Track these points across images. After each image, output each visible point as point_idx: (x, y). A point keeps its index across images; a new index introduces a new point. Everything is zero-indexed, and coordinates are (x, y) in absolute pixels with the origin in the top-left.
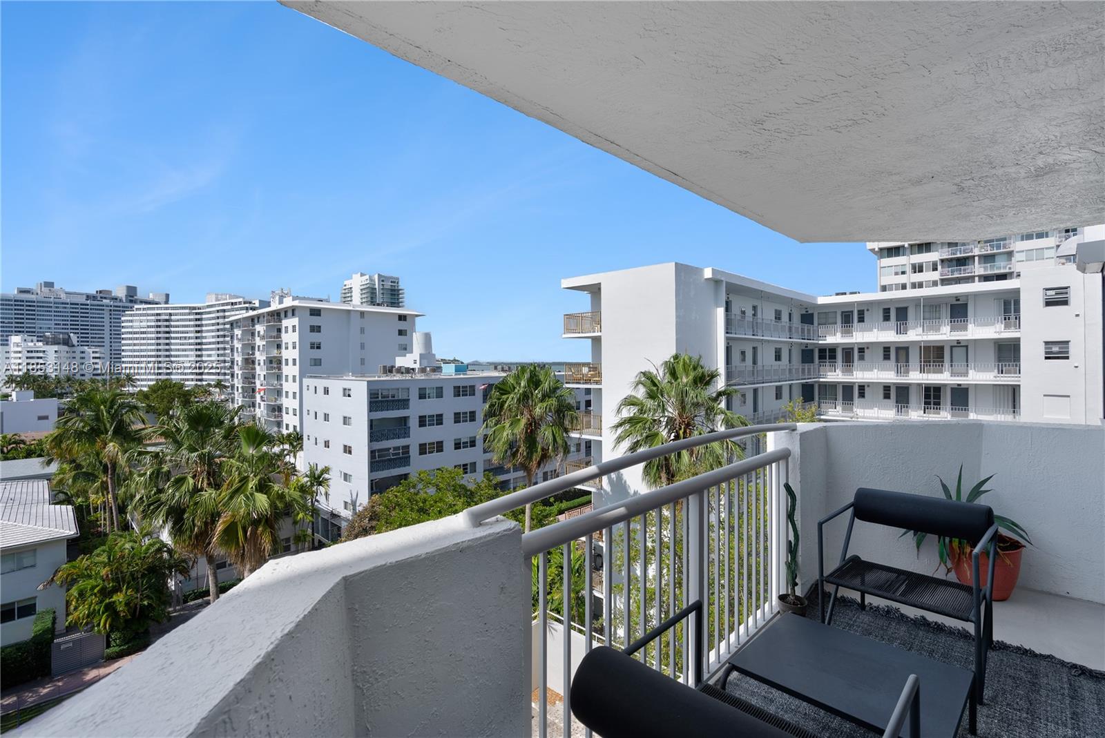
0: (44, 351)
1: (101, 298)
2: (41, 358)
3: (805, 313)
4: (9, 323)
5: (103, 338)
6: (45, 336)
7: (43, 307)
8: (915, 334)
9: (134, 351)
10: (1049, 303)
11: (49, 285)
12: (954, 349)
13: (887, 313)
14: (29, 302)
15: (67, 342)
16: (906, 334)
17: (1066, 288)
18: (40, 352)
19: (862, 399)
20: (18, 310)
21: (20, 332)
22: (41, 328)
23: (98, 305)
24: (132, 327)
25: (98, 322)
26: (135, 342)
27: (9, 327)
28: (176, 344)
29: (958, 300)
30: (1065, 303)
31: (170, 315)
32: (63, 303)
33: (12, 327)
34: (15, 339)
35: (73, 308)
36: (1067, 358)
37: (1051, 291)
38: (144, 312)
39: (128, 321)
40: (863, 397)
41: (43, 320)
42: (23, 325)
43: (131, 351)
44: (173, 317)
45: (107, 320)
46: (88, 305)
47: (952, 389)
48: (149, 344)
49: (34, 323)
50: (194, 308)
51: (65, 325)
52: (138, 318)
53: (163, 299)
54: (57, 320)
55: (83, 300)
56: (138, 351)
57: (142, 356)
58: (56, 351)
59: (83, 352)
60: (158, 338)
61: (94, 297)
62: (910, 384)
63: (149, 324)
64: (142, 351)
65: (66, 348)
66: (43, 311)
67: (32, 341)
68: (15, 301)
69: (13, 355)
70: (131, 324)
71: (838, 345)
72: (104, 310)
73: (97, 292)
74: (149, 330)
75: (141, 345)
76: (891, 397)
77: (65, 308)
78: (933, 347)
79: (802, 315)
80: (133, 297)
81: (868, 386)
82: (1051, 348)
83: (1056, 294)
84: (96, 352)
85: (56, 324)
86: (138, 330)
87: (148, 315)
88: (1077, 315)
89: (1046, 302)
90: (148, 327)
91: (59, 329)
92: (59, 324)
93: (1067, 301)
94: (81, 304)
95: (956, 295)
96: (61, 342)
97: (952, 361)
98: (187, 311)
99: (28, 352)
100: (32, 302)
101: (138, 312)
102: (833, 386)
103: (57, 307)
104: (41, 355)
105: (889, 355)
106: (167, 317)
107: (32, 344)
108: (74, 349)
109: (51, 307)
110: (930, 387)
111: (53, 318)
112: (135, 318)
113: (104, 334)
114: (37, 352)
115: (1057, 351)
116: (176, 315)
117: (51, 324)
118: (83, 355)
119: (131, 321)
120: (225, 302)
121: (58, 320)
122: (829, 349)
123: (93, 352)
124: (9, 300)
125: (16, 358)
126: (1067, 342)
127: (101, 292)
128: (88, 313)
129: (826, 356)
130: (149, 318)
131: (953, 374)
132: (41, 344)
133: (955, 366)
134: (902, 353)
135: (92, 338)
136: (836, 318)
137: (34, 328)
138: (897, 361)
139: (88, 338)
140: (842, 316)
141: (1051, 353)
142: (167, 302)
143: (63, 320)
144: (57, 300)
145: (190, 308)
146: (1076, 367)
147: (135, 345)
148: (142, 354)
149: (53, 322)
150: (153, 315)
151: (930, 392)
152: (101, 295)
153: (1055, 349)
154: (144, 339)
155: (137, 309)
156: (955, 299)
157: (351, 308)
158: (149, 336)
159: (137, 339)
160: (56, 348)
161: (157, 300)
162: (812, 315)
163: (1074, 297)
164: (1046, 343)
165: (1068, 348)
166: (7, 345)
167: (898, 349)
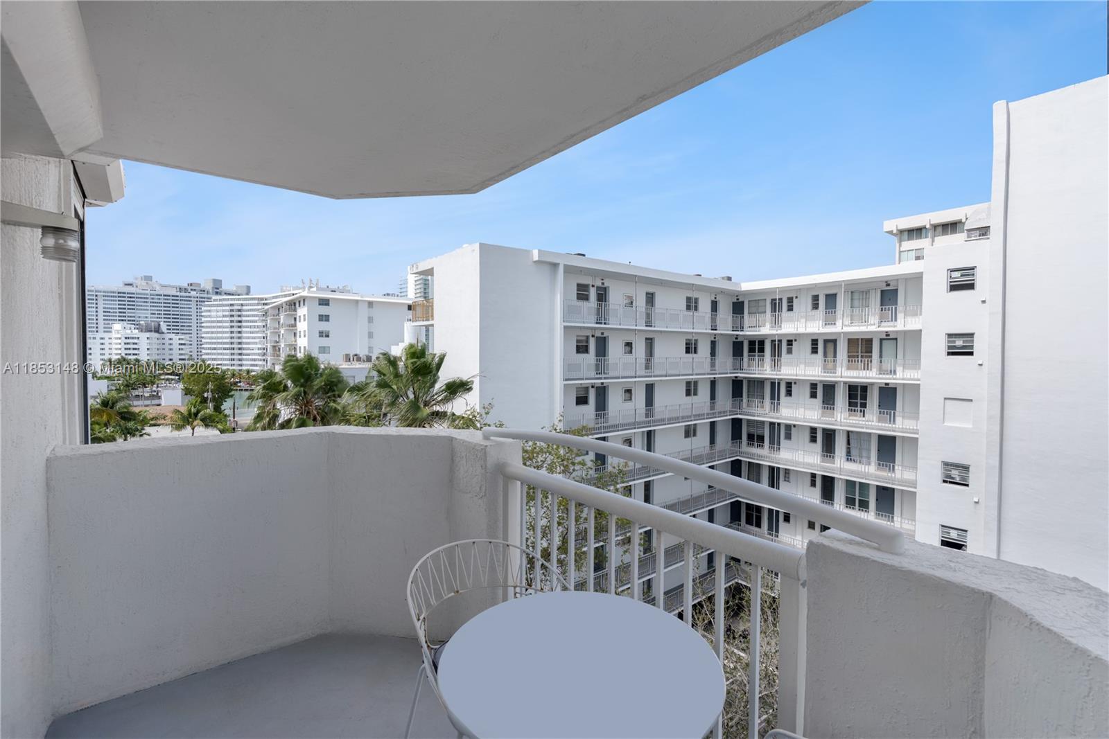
0: (138, 338)
1: (192, 290)
2: (136, 344)
3: (735, 301)
4: (114, 312)
5: (191, 326)
6: (140, 324)
7: (141, 298)
8: (844, 325)
9: (212, 338)
10: (954, 287)
11: (148, 278)
12: (884, 342)
13: (815, 301)
14: (130, 293)
15: (158, 330)
16: (835, 324)
17: (973, 268)
18: (135, 338)
19: (789, 398)
20: (121, 301)
21: (122, 320)
22: (139, 317)
23: (186, 297)
24: (210, 316)
25: (186, 312)
26: (213, 330)
27: (114, 316)
28: (247, 332)
29: (888, 285)
30: (971, 286)
31: (242, 305)
32: (157, 295)
33: (116, 316)
34: (117, 326)
35: (166, 299)
36: (971, 354)
37: (956, 273)
38: (221, 303)
39: (206, 311)
40: (790, 395)
41: (141, 310)
42: (124, 315)
43: (210, 338)
44: (244, 308)
45: (194, 310)
46: (178, 296)
47: (881, 388)
48: (223, 332)
49: (134, 313)
50: (262, 299)
51: (159, 314)
52: (215, 308)
53: (245, 291)
54: (152, 310)
55: (174, 292)
56: (216, 338)
57: (218, 343)
58: (148, 338)
59: (171, 339)
60: (232, 327)
61: (185, 289)
62: (836, 382)
63: (224, 313)
64: (218, 338)
65: (156, 335)
66: (141, 302)
67: (130, 329)
68: (119, 293)
69: (114, 341)
70: (209, 314)
71: (766, 336)
72: (191, 301)
73: (188, 285)
74: (224, 319)
75: (218, 332)
76: (818, 397)
77: (159, 299)
78: (862, 339)
79: (733, 303)
80: (218, 289)
81: (795, 383)
82: (954, 342)
83: (961, 276)
84: (182, 339)
85: (152, 314)
86: (215, 319)
87: (223, 305)
88: (984, 302)
89: (951, 286)
90: (224, 316)
91: (154, 318)
92: (154, 314)
93: (973, 284)
94: (173, 296)
95: (886, 279)
96: (153, 329)
97: (881, 356)
98: (256, 302)
99: (126, 338)
100: (132, 294)
101: (214, 303)
102: (760, 383)
103: (152, 298)
104: (136, 341)
105: (817, 348)
106: (239, 308)
107: (129, 331)
108: (163, 336)
109: (148, 298)
110: (857, 386)
111: (149, 308)
112: (212, 308)
113: (191, 323)
114: (133, 338)
115: (961, 346)
116: (247, 305)
117: (147, 314)
118: (171, 342)
119: (210, 311)
120: (290, 292)
121: (154, 310)
122: (759, 341)
123: (179, 339)
124: (113, 292)
125: (116, 344)
126: (972, 335)
127: (191, 285)
128: (178, 304)
129: (755, 348)
130: (224, 308)
131: (881, 371)
132: (137, 331)
133: (884, 362)
134: (830, 346)
135: (181, 326)
136: (765, 306)
137: (134, 317)
138: (825, 354)
139: (178, 326)
140: (772, 303)
141: (955, 347)
142: (247, 294)
143: (157, 310)
144: (152, 292)
145: (259, 299)
146: (981, 365)
147: (212, 333)
148: (219, 341)
149: (149, 312)
150: (227, 305)
151: (857, 391)
152: (191, 287)
153: (959, 342)
154: (220, 327)
155: (214, 300)
156: (885, 284)
157: (359, 298)
158: (224, 324)
159: (214, 327)
160: (148, 335)
161: (239, 292)
162: (743, 302)
163: (980, 279)
164: (950, 335)
165: (973, 341)
166: (110, 332)
167: (826, 341)
